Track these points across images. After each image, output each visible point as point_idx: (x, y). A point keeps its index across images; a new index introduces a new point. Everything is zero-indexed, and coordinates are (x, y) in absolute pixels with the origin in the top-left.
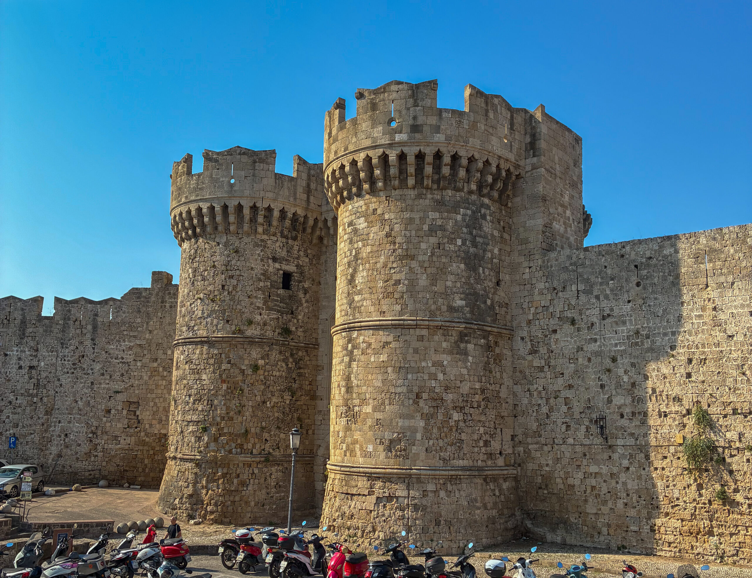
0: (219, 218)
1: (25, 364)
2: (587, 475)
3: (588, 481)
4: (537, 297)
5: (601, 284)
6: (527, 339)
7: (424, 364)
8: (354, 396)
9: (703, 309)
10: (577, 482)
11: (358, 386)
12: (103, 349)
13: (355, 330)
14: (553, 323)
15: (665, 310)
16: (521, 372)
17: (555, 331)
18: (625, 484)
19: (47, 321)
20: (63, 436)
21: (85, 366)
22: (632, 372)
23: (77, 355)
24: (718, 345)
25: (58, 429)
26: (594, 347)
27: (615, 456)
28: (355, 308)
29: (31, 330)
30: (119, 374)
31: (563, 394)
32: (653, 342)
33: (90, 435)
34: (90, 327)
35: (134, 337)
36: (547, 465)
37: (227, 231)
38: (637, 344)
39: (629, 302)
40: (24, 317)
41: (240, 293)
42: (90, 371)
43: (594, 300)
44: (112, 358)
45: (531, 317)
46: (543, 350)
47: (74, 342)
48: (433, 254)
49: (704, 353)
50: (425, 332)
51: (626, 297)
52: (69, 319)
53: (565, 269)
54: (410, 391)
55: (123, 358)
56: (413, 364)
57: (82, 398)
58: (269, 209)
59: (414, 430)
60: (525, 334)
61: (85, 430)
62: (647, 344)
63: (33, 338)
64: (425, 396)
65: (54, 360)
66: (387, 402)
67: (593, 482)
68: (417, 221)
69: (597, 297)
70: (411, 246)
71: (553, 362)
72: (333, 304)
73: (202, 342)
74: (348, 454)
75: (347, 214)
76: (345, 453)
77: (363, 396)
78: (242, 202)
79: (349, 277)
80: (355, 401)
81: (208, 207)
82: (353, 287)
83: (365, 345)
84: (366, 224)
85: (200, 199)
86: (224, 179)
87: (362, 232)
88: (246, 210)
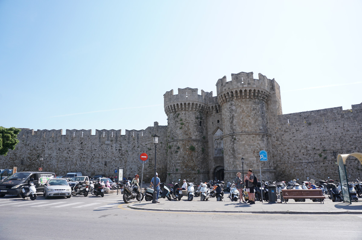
0: (183, 107)
1: (118, 149)
2: (295, 170)
3: (295, 171)
4: (277, 126)
5: (295, 123)
6: (275, 137)
7: (255, 144)
8: (236, 152)
9: (324, 128)
10: (292, 172)
11: (237, 150)
12: (141, 144)
13: (234, 135)
14: (282, 133)
15: (313, 128)
16: (274, 145)
17: (283, 135)
18: (306, 171)
19: (124, 137)
20: (130, 169)
21: (136, 149)
22: (306, 144)
23: (133, 146)
24: (328, 136)
25: (129, 167)
26: (294, 138)
27: (303, 165)
28: (234, 130)
29: (119, 139)
30: (146, 151)
31: (287, 150)
32: (311, 136)
33: (138, 169)
34: (136, 138)
35: (150, 140)
36: (284, 168)
37: (185, 110)
38: (306, 137)
39: (303, 127)
40: (117, 135)
41: (190, 127)
42: (137, 151)
43: (293, 127)
44: (143, 147)
45: (276, 131)
46: (280, 140)
47: (132, 142)
48: (254, 116)
49: (324, 138)
50: (254, 135)
51: (302, 126)
52: (130, 136)
53: (285, 119)
54: (252, 151)
55: (147, 147)
56: (252, 144)
57: (135, 158)
58: (197, 104)
59: (254, 161)
60: (274, 136)
61: (137, 167)
62: (309, 137)
63: (120, 141)
64: (256, 152)
65: (126, 148)
66: (246, 154)
67: (297, 172)
68: (250, 107)
69: (294, 126)
70: (249, 113)
71: (283, 143)
72: (212, 130)
73: (180, 141)
74: (235, 168)
75: (228, 105)
76: (234, 167)
77: (239, 152)
78: (190, 102)
79: (231, 122)
80: (236, 154)
81: (180, 104)
82: (233, 124)
83: (238, 139)
84: (236, 108)
85: (178, 102)
86: (185, 96)
87: (234, 110)
88: (191, 104)
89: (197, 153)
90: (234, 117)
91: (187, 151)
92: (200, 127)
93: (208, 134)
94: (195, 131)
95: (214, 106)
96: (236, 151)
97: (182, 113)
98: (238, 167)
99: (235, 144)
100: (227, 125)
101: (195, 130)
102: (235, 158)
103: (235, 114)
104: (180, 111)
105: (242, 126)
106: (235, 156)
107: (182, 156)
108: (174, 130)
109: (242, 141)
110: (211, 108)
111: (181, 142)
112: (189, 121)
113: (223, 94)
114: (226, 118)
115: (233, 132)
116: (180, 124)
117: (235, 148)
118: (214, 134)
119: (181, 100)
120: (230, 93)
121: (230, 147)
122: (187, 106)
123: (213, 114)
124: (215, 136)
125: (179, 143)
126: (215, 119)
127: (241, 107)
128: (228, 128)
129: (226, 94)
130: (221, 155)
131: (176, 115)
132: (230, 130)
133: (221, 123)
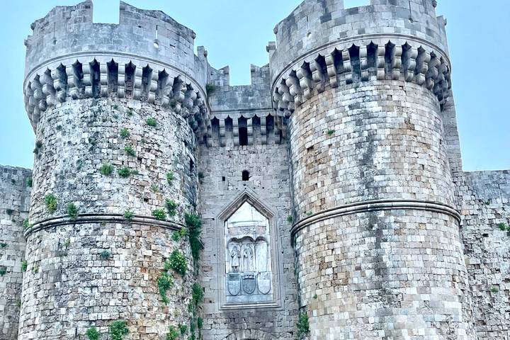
7: (451, 248)
11: (394, 267)
13: (382, 210)
28: (375, 189)
37: (144, 98)
53: (489, 186)
58: (189, 88)
72: (222, 204)
73: (114, 221)
75: (347, 97)
77: (403, 277)
78: (168, 71)
79: (360, 157)
80: (393, 282)
81: (126, 65)
82: (370, 167)
83: (398, 225)
84: (381, 108)
85: (115, 53)
86: (148, 40)
87: (375, 115)
88: (170, 80)
90: (375, 143)
91: (144, 269)
92: (189, 179)
93: (203, 216)
94: (177, 191)
95: (235, 117)
96: (391, 271)
97: (130, 105)
99: (384, 245)
100: (341, 173)
101: (177, 185)
103: (379, 131)
104: (120, 97)
105: (409, 178)
106: (390, 293)
107: (120, 289)
109: (412, 233)
110: (222, 123)
111: (119, 226)
112: (156, 147)
114: (330, 145)
115: (371, 197)
116: (115, 152)
117: (385, 258)
118: (226, 220)
119: (130, 50)
120: (363, 51)
121: (362, 255)
122: (154, 85)
123: (227, 148)
124: (230, 226)
125: (108, 230)
126: (235, 168)
127: (401, 108)
128: (347, 183)
129: (345, 54)
130: (255, 298)
131: (96, 108)
132: (357, 188)
133: (257, 183)
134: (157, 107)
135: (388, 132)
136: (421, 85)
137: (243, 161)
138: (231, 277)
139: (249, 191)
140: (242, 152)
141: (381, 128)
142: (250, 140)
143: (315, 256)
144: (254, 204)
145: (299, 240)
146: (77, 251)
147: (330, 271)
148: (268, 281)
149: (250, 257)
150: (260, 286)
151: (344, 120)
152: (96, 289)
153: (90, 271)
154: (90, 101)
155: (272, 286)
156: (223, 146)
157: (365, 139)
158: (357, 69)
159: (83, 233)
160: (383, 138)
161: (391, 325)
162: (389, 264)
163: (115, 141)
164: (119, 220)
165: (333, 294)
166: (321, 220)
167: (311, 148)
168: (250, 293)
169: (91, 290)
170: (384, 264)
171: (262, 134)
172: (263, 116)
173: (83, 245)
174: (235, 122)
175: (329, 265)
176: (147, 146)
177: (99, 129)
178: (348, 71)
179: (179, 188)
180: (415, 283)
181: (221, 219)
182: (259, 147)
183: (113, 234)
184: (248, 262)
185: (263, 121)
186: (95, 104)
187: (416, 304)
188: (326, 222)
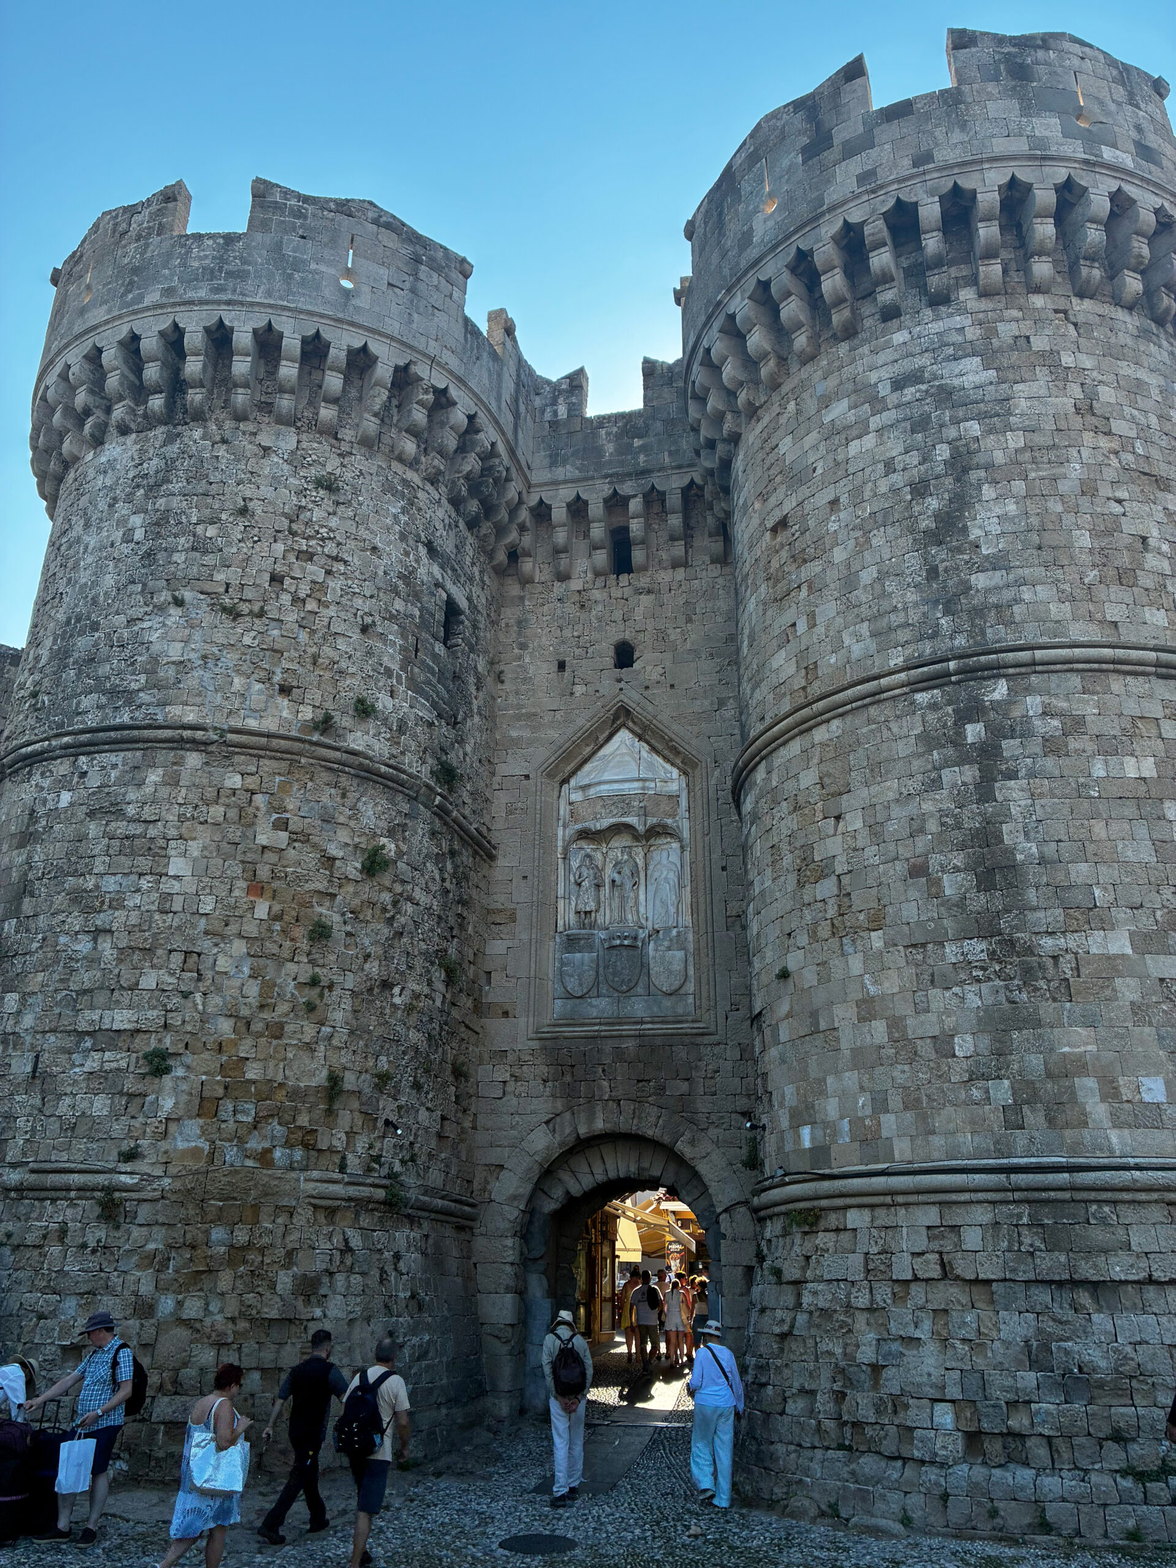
0: (287, 372)
8: (1032, 895)
11: (1043, 861)
13: (999, 676)
28: (976, 612)
37: (304, 419)
58: (441, 398)
72: (553, 734)
73: (180, 744)
74: (1034, 1118)
75: (883, 357)
76: (1013, 1118)
77: (1079, 897)
78: (375, 347)
79: (926, 523)
80: (1040, 914)
81: (255, 331)
82: (959, 550)
83: (1056, 723)
84: (992, 373)
85: (229, 303)
86: (322, 268)
87: (974, 395)
88: (384, 372)
89: (386, 931)
90: (974, 475)
91: (256, 888)
92: (439, 648)
93: (502, 769)
94: (389, 672)
95: (596, 496)
96: (1033, 874)
97: (265, 439)
98: (1098, 1110)
99: (1007, 790)
100: (867, 576)
101: (391, 658)
102: (1028, 974)
103: (988, 442)
104: (240, 417)
105: (1092, 575)
106: (1030, 950)
107: (177, 942)
108: (121, 619)
109: (1109, 748)
110: (559, 514)
111: (194, 759)
112: (330, 548)
113: (831, 228)
114: (834, 503)
115: (961, 641)
116: (209, 559)
117: (1010, 834)
118: (566, 781)
119: (269, 293)
120: (930, 211)
121: (932, 826)
122: (334, 382)
123: (576, 584)
124: (576, 797)
125: (160, 771)
126: (595, 636)
127: (1061, 375)
128: (886, 605)
129: (876, 229)
130: (638, 1007)
131: (173, 449)
132: (914, 616)
133: (654, 674)
134: (345, 447)
135: (1015, 440)
136: (1130, 308)
137: (618, 615)
138: (572, 943)
139: (632, 697)
140: (616, 593)
141: (991, 431)
142: (638, 555)
143: (785, 847)
144: (646, 733)
145: (748, 806)
146: (71, 831)
147: (827, 888)
148: (680, 954)
149: (628, 885)
150: (655, 969)
151: (875, 422)
152: (108, 938)
153: (97, 887)
154: (160, 432)
155: (691, 971)
156: (563, 577)
157: (940, 469)
158: (916, 274)
159: (94, 781)
160: (999, 457)
161: (1036, 1061)
162: (1026, 850)
163: (212, 531)
164: (194, 741)
165: (836, 962)
166: (804, 727)
167: (783, 524)
168: (624, 991)
169: (95, 940)
170: (1011, 852)
171: (673, 538)
172: (673, 484)
173: (91, 814)
174: (596, 509)
175: (824, 871)
176: (303, 545)
177: (176, 503)
178: (886, 279)
179: (395, 667)
180: (1121, 914)
181: (550, 775)
182: (665, 576)
183: (173, 781)
184: (623, 898)
185: (674, 500)
186: (170, 439)
187: (1128, 990)
188: (820, 735)
